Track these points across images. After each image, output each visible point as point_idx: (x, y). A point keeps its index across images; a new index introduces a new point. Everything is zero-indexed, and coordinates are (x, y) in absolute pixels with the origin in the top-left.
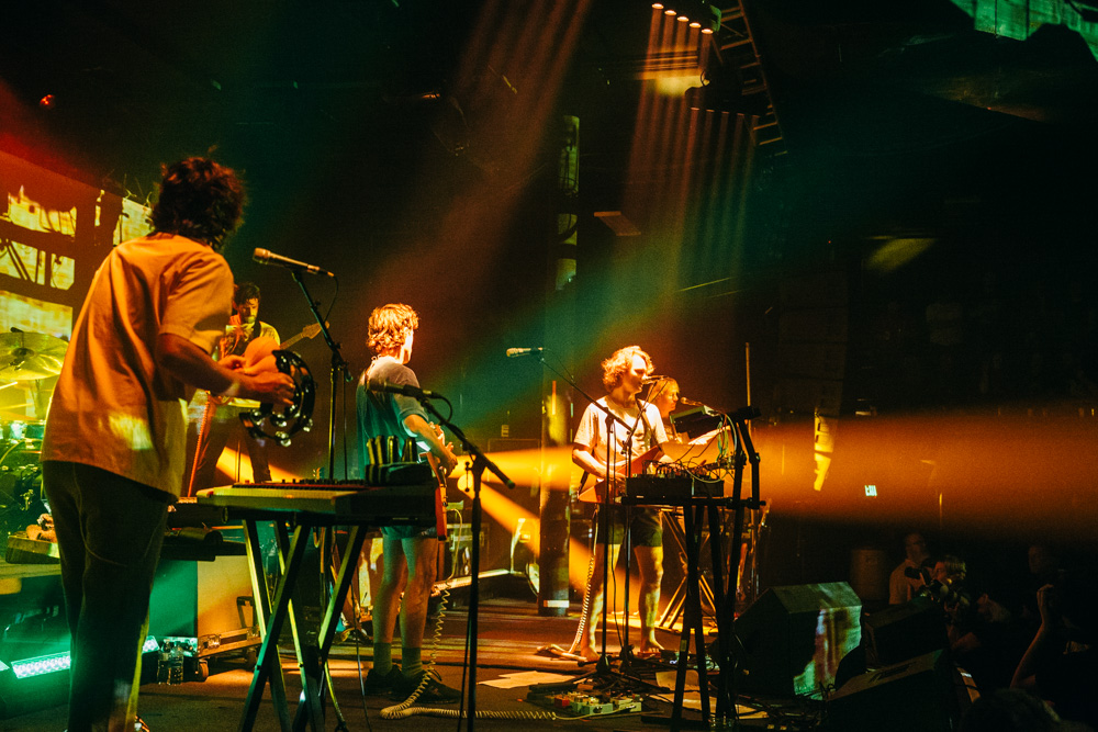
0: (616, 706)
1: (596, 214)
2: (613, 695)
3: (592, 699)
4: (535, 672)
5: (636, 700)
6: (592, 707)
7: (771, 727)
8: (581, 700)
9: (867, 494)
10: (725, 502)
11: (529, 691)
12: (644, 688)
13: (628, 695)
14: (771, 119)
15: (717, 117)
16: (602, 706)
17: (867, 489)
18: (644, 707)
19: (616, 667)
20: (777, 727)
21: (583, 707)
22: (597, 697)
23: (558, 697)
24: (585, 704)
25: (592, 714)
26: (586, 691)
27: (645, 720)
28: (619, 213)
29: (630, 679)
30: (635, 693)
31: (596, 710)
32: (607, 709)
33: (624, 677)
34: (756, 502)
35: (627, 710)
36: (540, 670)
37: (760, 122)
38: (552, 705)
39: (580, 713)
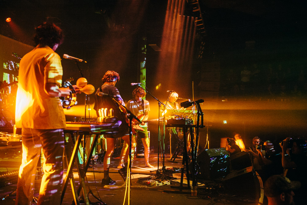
0: (163, 183)
1: (149, 45)
2: (162, 180)
3: (156, 182)
4: (138, 174)
5: (169, 182)
6: (157, 184)
7: (207, 188)
8: (153, 182)
9: (224, 123)
10: (194, 126)
11: (138, 180)
12: (170, 178)
13: (166, 180)
14: (200, 18)
15: (186, 18)
16: (159, 183)
17: (224, 121)
18: (171, 184)
19: (161, 172)
20: (209, 188)
21: (154, 184)
22: (158, 181)
23: (147, 181)
24: (154, 183)
25: (157, 186)
26: (154, 179)
27: (172, 187)
28: (156, 45)
29: (165, 176)
30: (168, 179)
31: (158, 185)
32: (161, 184)
33: (164, 175)
34: (202, 126)
35: (166, 185)
36: (139, 174)
37: (198, 19)
38: (145, 184)
39: (153, 186)
